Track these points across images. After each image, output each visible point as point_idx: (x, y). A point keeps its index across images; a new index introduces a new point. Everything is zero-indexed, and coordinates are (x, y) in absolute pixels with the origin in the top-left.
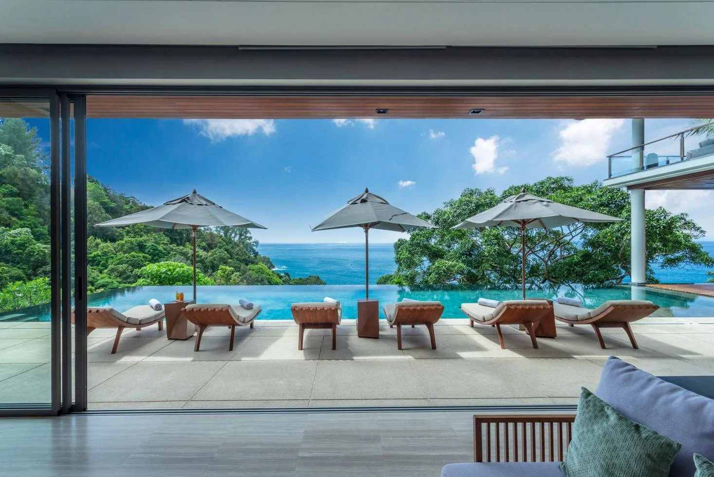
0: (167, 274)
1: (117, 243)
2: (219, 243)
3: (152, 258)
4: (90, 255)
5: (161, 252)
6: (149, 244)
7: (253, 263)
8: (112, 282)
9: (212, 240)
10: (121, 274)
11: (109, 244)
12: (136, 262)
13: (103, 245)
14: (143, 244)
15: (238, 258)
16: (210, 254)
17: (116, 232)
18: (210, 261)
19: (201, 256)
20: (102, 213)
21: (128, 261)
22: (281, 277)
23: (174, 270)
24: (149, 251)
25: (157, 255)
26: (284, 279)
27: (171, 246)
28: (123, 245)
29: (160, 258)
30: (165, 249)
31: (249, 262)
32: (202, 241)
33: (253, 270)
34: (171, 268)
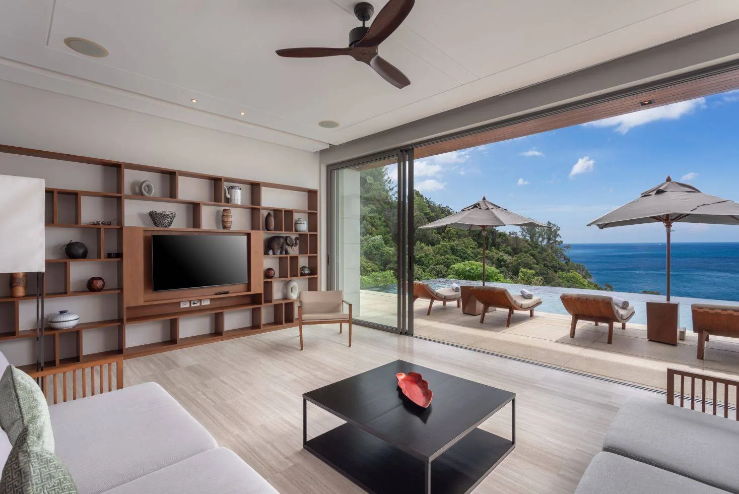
0: (470, 272)
1: (436, 246)
2: (525, 247)
4: (417, 257)
5: (469, 255)
6: (460, 248)
7: (563, 270)
9: (517, 244)
10: (438, 273)
11: (430, 247)
12: (450, 263)
13: (426, 248)
14: (455, 248)
15: (545, 264)
16: (515, 258)
17: (435, 237)
18: (513, 265)
19: (506, 260)
21: (444, 263)
23: (477, 268)
24: (460, 255)
25: (466, 258)
27: (478, 250)
28: (440, 249)
30: (473, 253)
31: (559, 269)
32: (507, 246)
33: (563, 278)
34: (474, 267)
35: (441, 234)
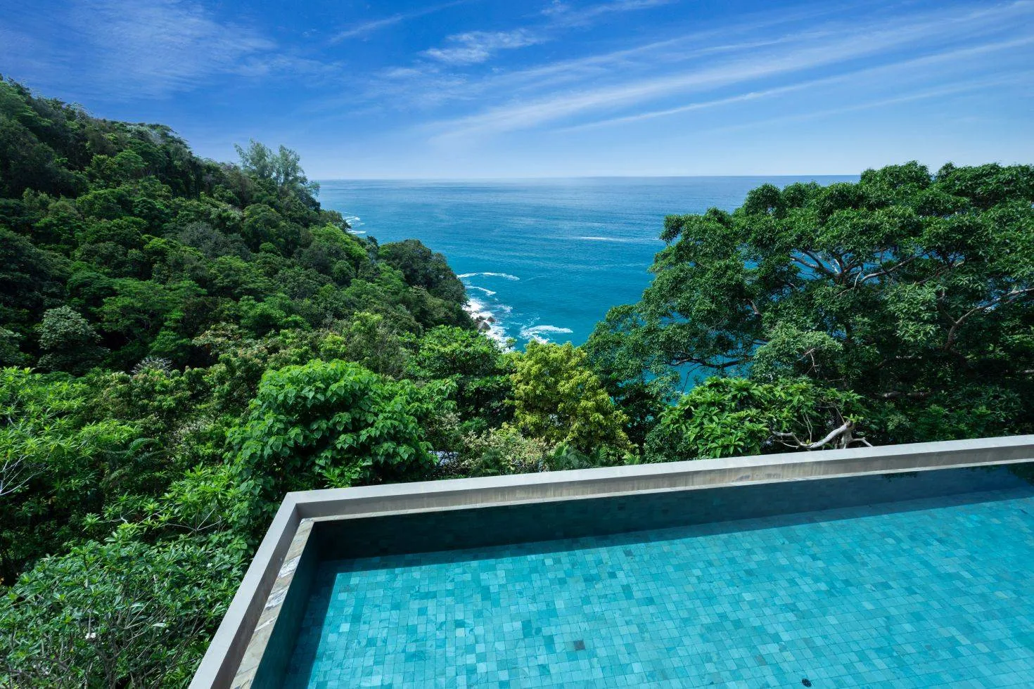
1: (79, 199)
2: (256, 190)
3: (150, 223)
4: (37, 225)
5: (161, 212)
6: (137, 199)
7: (316, 223)
8: (98, 278)
9: (241, 184)
10: (107, 259)
11: (63, 201)
12: (128, 237)
13: (53, 204)
14: (126, 200)
15: (290, 216)
16: (247, 213)
17: (70, 176)
18: (249, 226)
19: (234, 218)
20: (33, 142)
21: (113, 236)
22: (363, 244)
24: (141, 212)
25: (156, 217)
26: (368, 247)
27: (176, 200)
28: (91, 204)
29: (164, 222)
30: (167, 207)
31: (310, 221)
32: (226, 188)
33: (320, 236)
35: (82, 169)
